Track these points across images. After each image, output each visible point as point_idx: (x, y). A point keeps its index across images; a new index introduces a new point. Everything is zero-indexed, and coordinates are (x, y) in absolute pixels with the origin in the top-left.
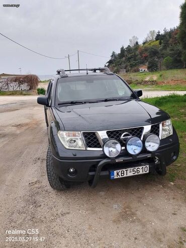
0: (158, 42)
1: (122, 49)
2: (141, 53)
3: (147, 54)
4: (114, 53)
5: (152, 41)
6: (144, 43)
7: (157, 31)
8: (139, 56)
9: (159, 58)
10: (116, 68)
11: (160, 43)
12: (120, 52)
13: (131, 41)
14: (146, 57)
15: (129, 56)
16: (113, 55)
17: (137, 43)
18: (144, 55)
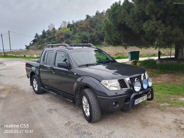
0: (69, 29)
1: (44, 32)
2: (58, 36)
3: (63, 36)
4: (37, 34)
5: (65, 28)
6: (59, 29)
7: (67, 22)
8: (57, 38)
9: (71, 40)
10: (40, 46)
11: (71, 30)
12: (42, 34)
13: (49, 27)
14: (62, 39)
15: (50, 37)
16: (37, 36)
17: (54, 29)
18: (60, 37)
